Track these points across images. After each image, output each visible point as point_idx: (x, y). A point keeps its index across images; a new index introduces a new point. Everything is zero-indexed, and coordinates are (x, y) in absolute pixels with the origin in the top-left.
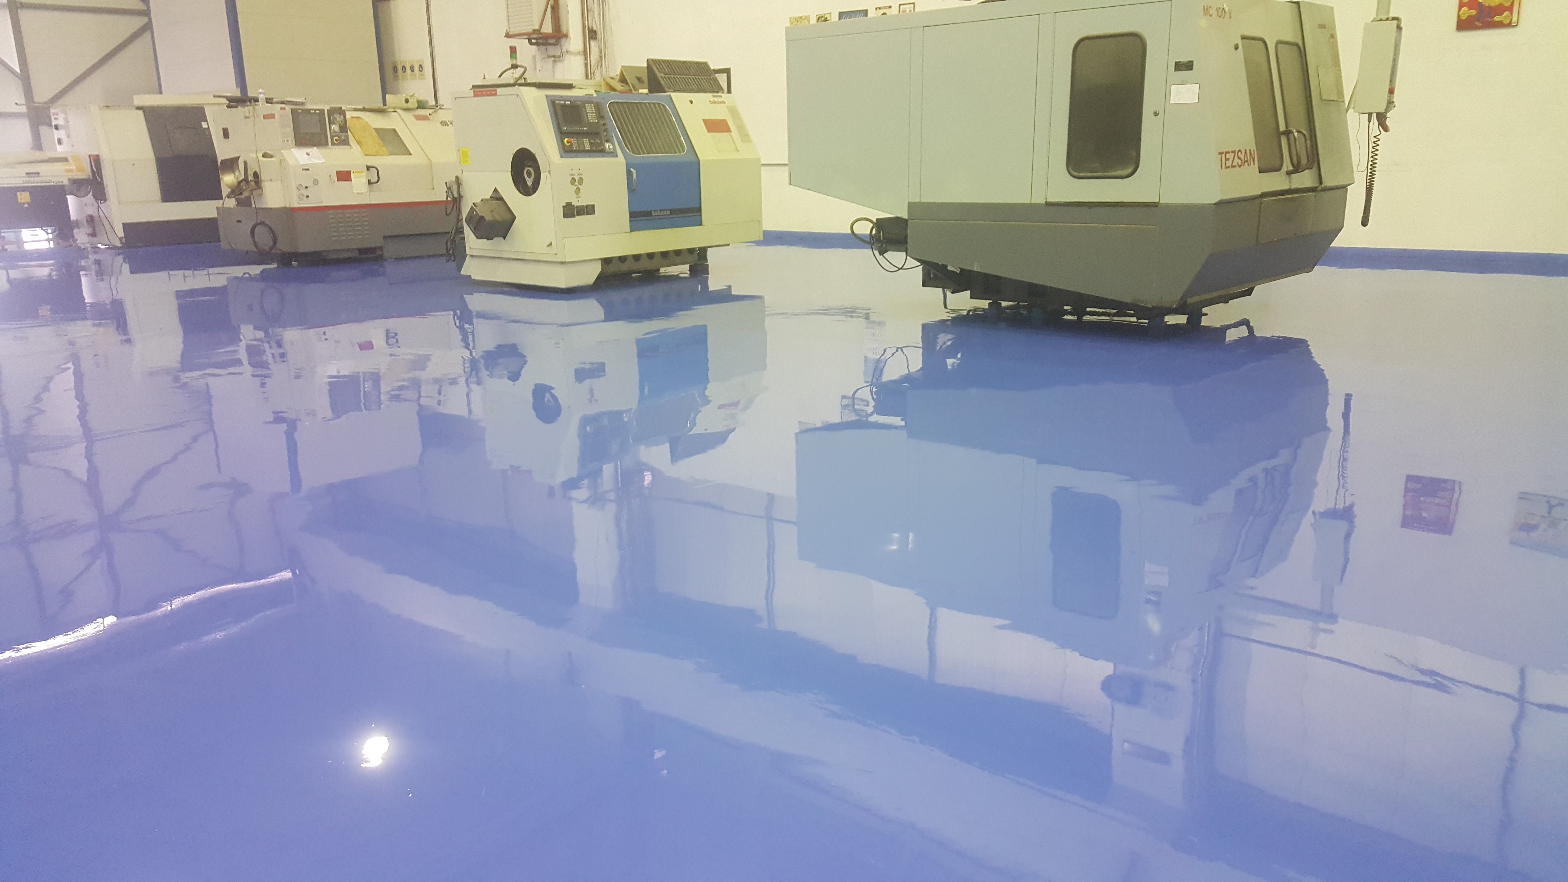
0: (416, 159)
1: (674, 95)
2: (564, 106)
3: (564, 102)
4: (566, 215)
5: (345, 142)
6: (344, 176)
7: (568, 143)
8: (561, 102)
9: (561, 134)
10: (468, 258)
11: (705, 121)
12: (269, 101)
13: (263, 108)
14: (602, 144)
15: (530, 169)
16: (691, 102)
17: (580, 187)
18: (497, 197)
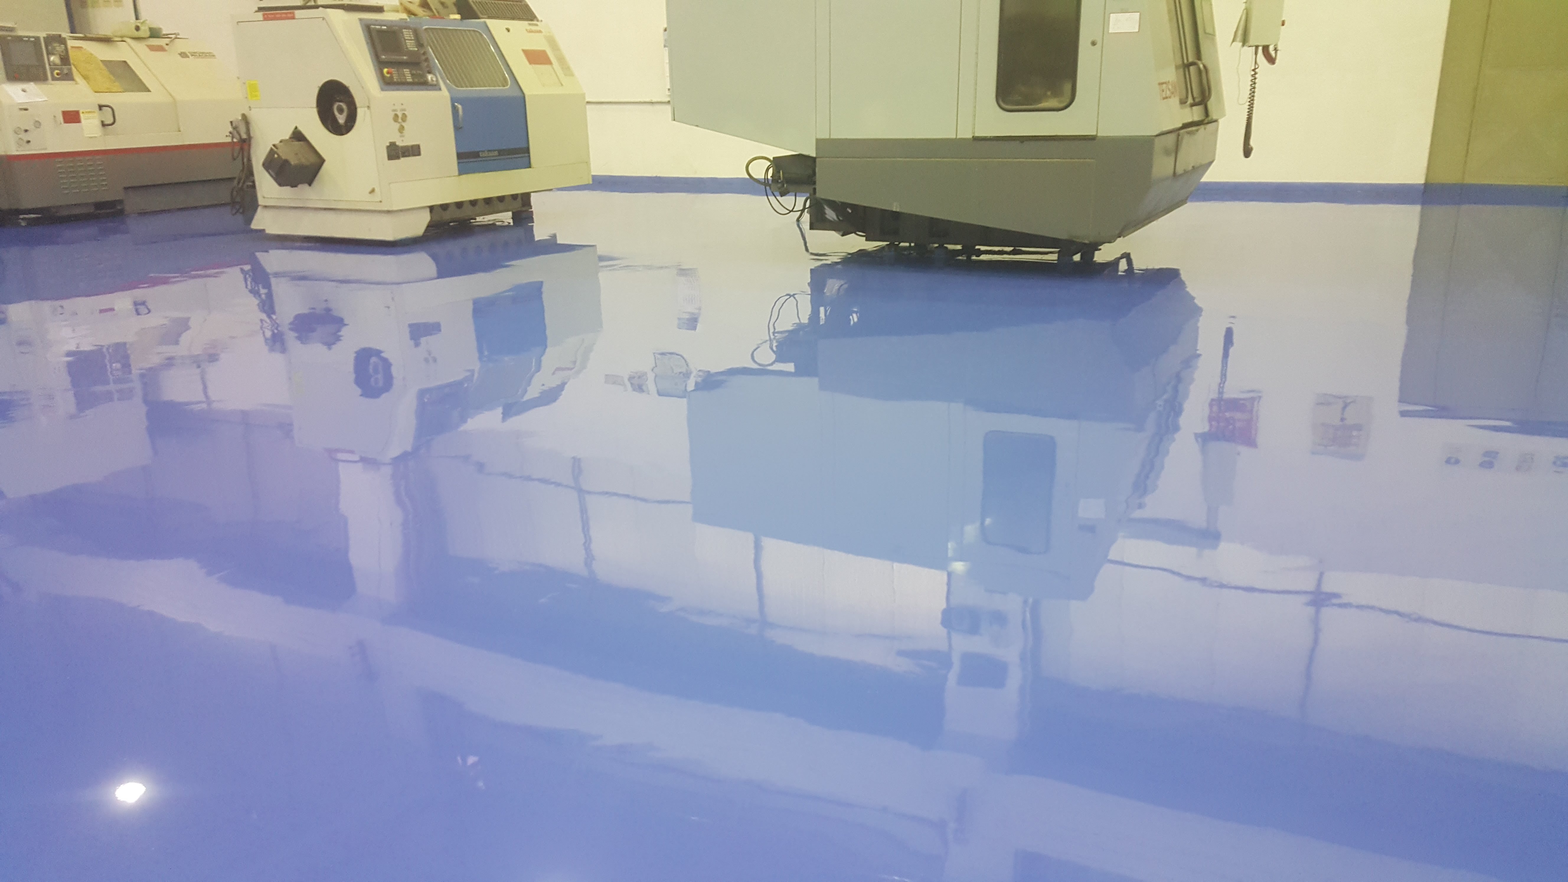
0: (156, 96)
1: (492, 23)
2: (380, 32)
3: (379, 27)
4: (391, 157)
5: (69, 77)
6: (70, 117)
7: (388, 73)
8: (377, 27)
9: (380, 64)
10: (259, 209)
11: (525, 51)
14: (424, 76)
15: (341, 104)
16: (508, 30)
17: (403, 124)
18: (298, 136)
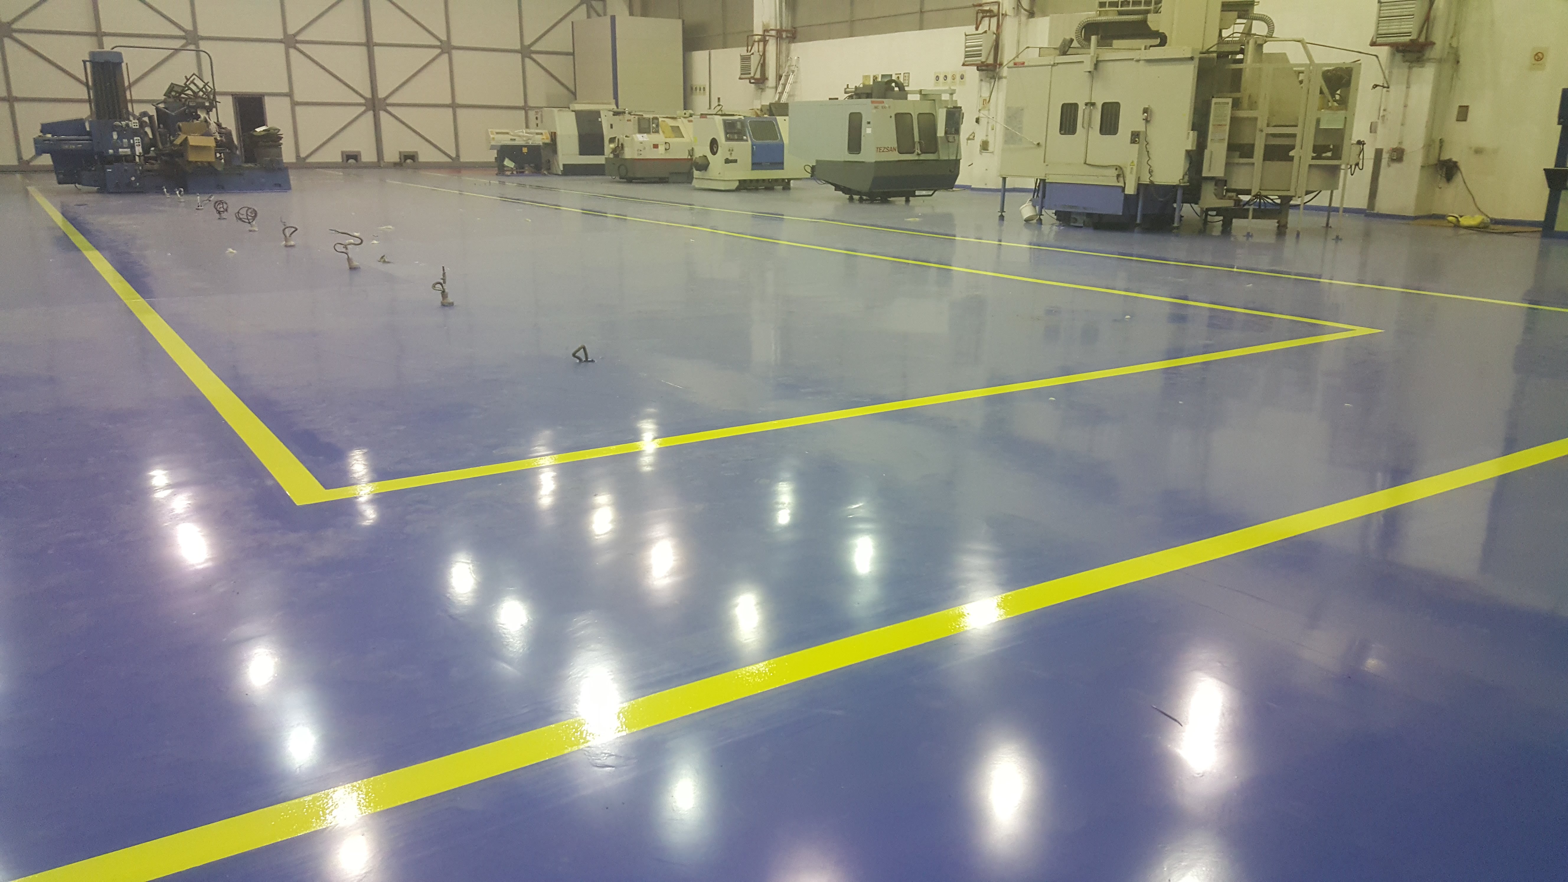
0: (686, 139)
1: (777, 117)
2: (728, 123)
3: (732, 121)
4: (725, 163)
5: (657, 132)
6: (656, 146)
7: (730, 136)
8: (730, 121)
9: (726, 133)
10: (695, 179)
11: (789, 128)
12: (630, 113)
13: (627, 116)
14: (743, 137)
15: (715, 146)
16: (785, 120)
17: (733, 152)
18: (704, 156)
